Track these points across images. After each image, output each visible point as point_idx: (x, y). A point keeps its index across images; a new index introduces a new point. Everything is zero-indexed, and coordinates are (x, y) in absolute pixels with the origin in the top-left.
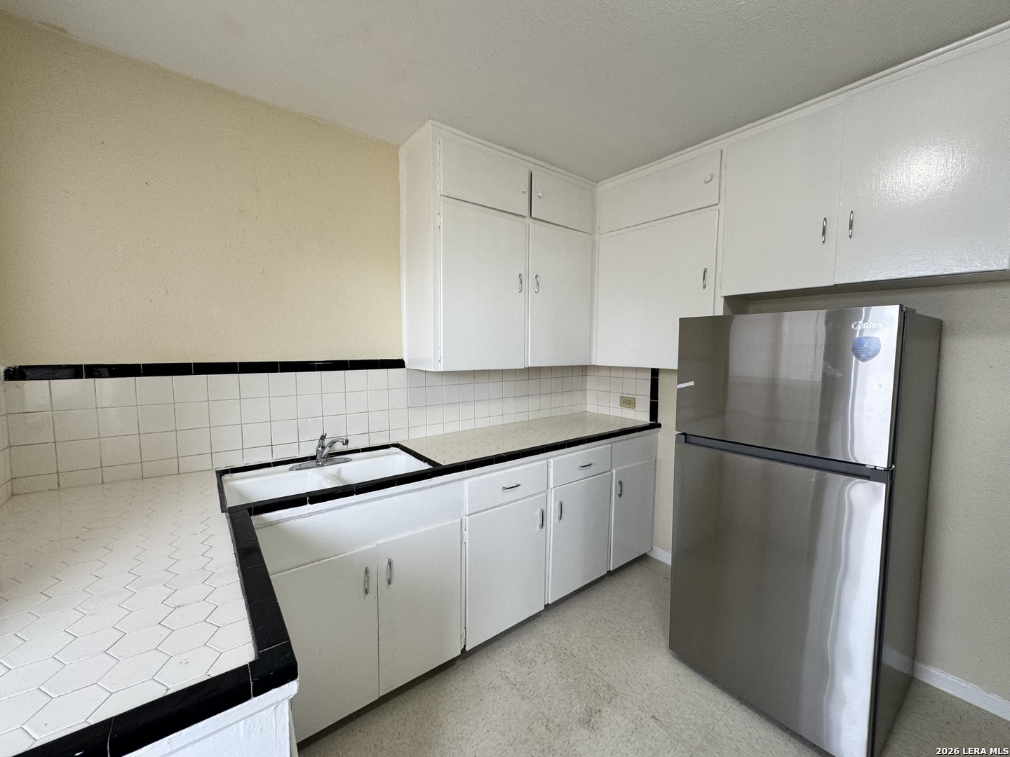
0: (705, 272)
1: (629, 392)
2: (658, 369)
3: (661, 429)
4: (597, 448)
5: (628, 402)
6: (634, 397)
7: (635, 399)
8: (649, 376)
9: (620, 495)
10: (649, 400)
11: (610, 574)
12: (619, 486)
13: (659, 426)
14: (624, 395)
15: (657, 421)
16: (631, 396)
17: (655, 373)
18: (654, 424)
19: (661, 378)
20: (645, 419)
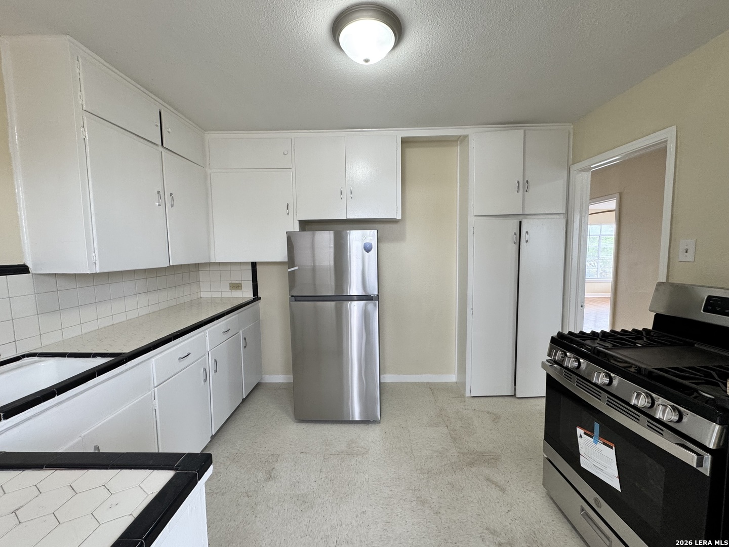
0: (288, 205)
1: (235, 279)
2: (256, 262)
3: (261, 301)
4: (231, 318)
5: (236, 286)
6: (240, 282)
7: (241, 284)
8: (250, 268)
9: (245, 347)
10: (252, 283)
11: (244, 400)
12: (244, 341)
13: (260, 298)
14: (232, 282)
15: (258, 296)
16: (238, 282)
17: (254, 265)
18: (256, 297)
19: (258, 268)
20: (250, 295)
